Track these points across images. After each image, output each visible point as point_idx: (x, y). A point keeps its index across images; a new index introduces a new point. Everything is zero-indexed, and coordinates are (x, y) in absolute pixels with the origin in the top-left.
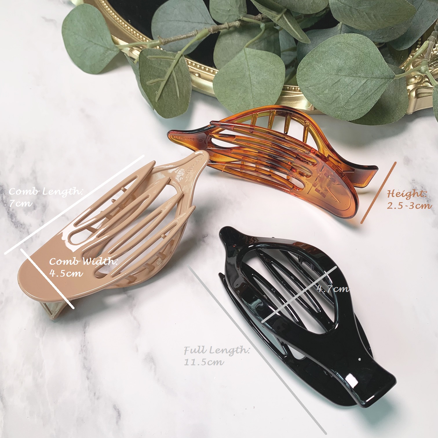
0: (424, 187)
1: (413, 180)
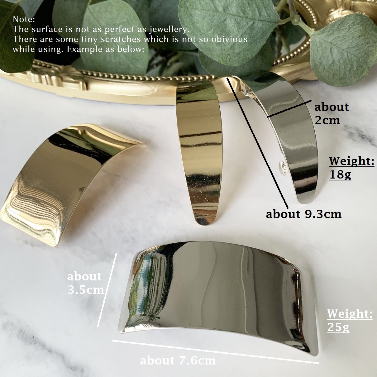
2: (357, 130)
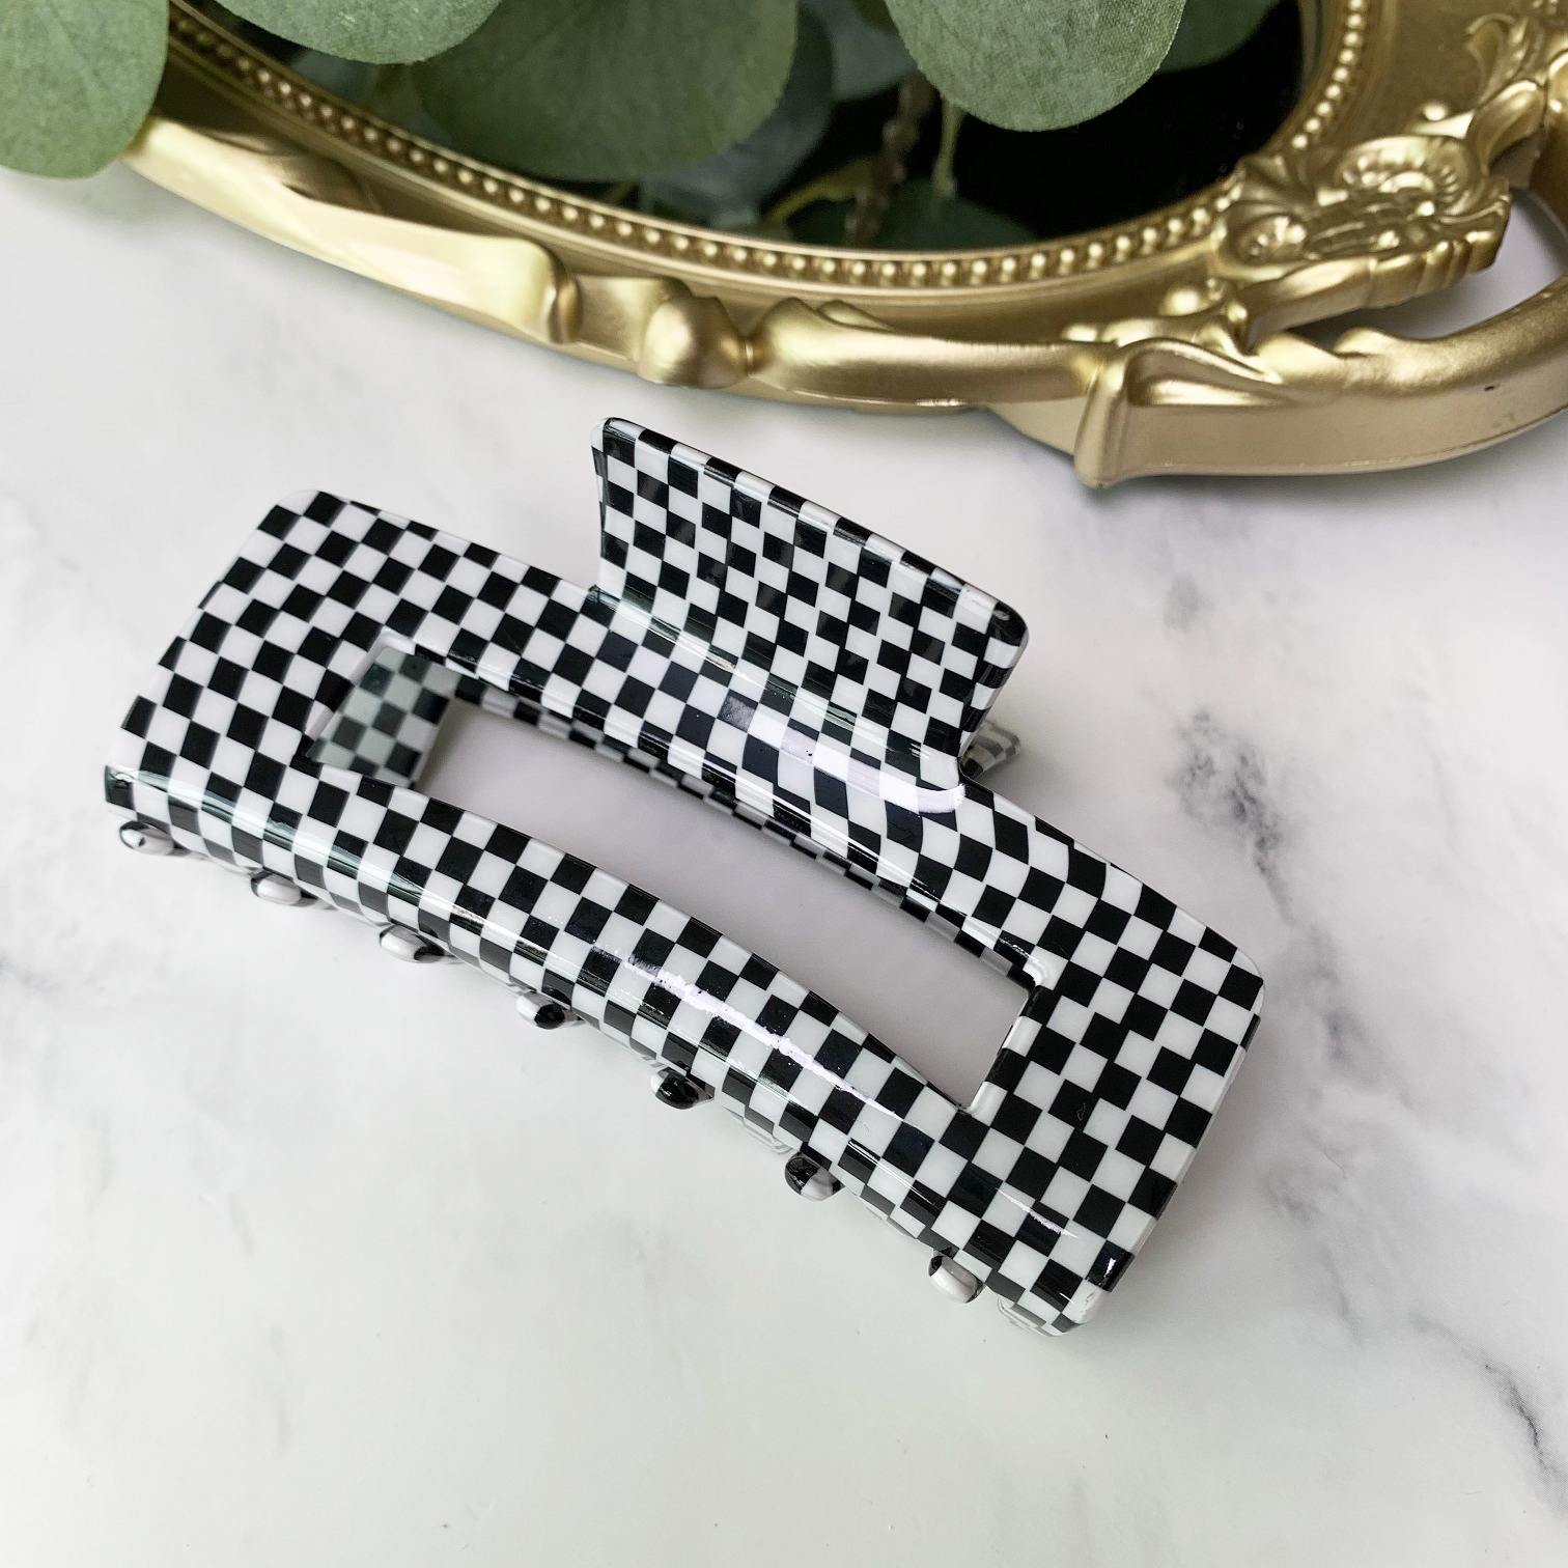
0: (1250, 761)
1: (1202, 717)
2: (1243, 760)
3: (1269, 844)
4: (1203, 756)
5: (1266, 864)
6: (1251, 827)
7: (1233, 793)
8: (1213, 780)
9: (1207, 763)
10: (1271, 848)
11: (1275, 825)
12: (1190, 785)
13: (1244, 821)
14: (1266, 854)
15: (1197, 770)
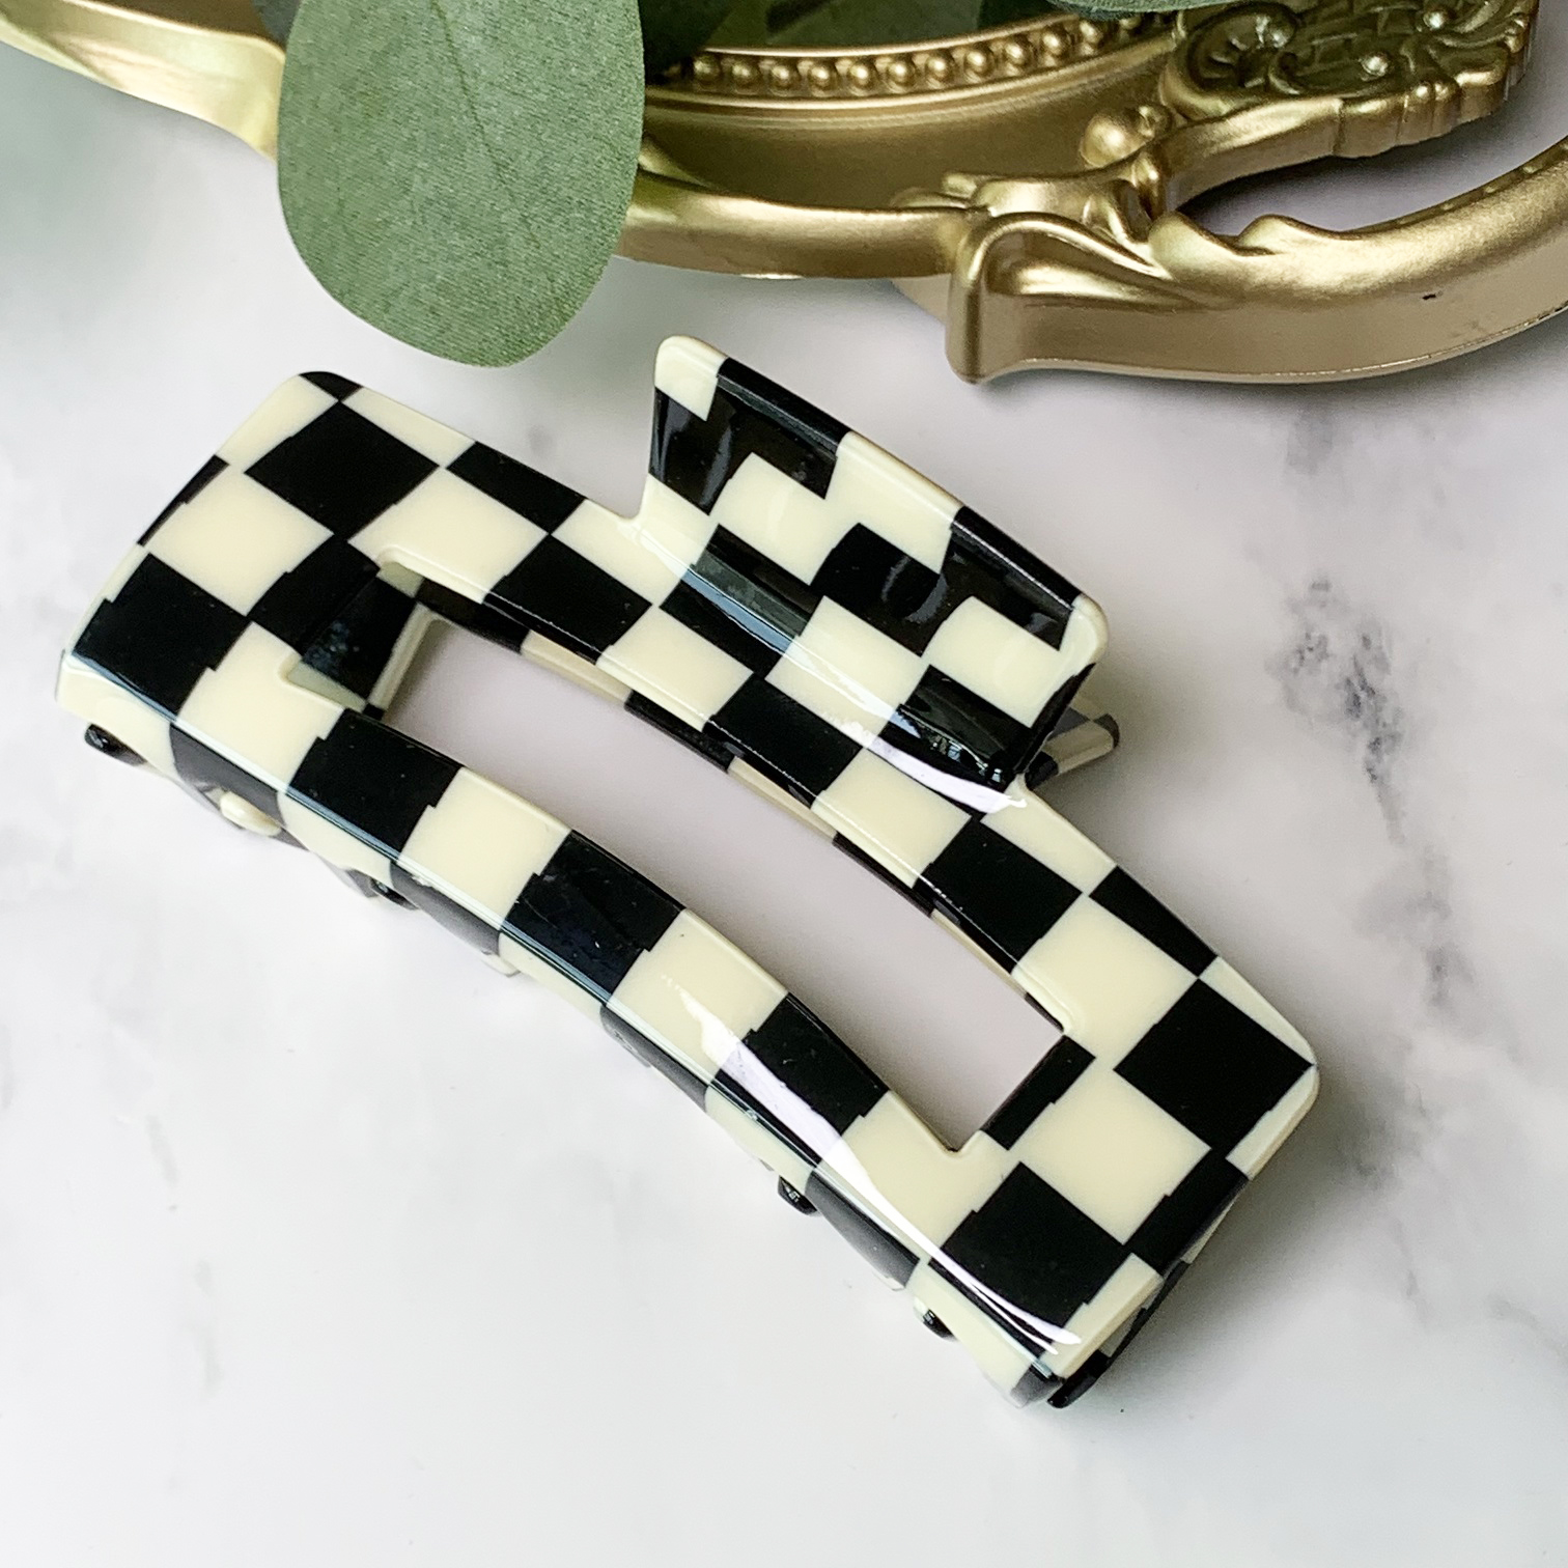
3: (1384, 747)
4: (1315, 634)
5: (1378, 771)
6: (1365, 726)
7: (1349, 682)
8: (1324, 664)
9: (1320, 643)
10: (1387, 752)
11: (1395, 723)
12: (1296, 671)
13: (1358, 716)
14: (1379, 760)
15: (1308, 651)
